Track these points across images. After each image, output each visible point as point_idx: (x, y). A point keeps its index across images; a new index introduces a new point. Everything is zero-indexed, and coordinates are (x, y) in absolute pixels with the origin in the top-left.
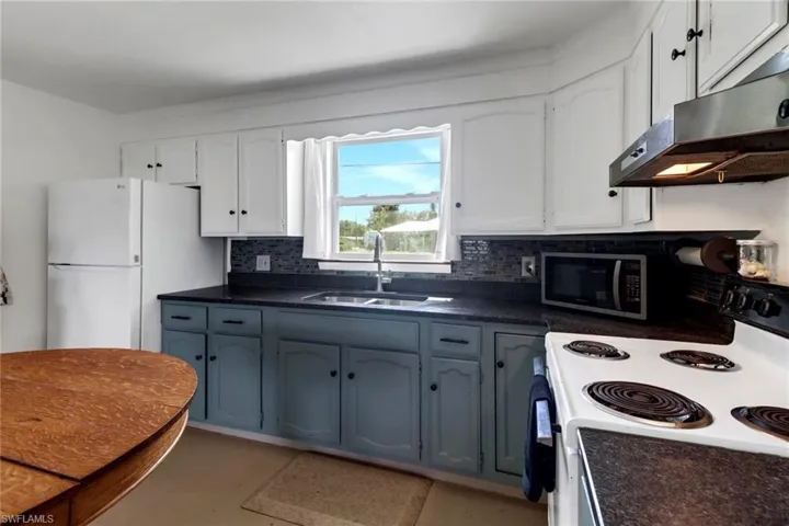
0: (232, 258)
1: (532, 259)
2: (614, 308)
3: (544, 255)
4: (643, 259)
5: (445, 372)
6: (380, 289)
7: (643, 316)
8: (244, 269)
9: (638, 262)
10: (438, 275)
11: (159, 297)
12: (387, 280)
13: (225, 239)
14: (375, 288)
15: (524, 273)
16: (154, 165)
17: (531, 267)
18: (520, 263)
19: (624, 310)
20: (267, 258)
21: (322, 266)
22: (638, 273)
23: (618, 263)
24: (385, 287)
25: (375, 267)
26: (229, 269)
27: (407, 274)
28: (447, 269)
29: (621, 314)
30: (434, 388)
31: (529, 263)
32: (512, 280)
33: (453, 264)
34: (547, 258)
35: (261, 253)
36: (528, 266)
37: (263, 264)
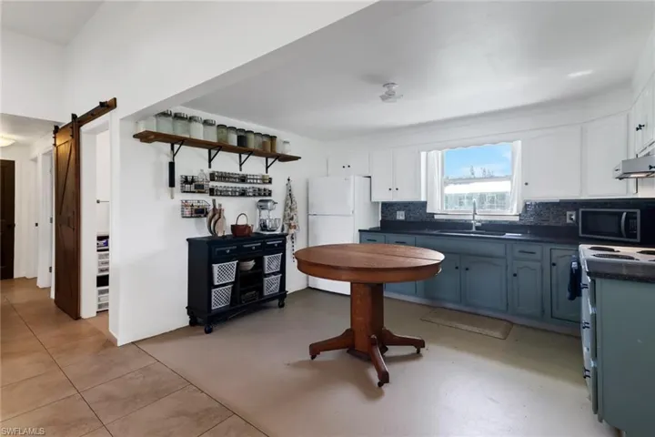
0: (382, 212)
1: (574, 213)
2: (622, 236)
3: (581, 210)
4: (638, 211)
5: (521, 268)
6: (474, 230)
7: (638, 240)
8: (389, 218)
9: (636, 213)
10: (511, 222)
11: (360, 231)
12: (478, 224)
13: (378, 203)
14: (471, 229)
15: (568, 221)
16: (346, 166)
17: (573, 217)
18: (566, 215)
19: (627, 237)
20: (403, 213)
21: (436, 217)
22: (636, 218)
23: (625, 214)
24: (477, 228)
25: (471, 218)
26: (380, 219)
27: (490, 221)
28: (517, 219)
29: (626, 240)
30: (515, 275)
31: (571, 215)
32: (560, 225)
33: (520, 215)
34: (583, 212)
35: (399, 210)
36: (571, 216)
37: (401, 216)
